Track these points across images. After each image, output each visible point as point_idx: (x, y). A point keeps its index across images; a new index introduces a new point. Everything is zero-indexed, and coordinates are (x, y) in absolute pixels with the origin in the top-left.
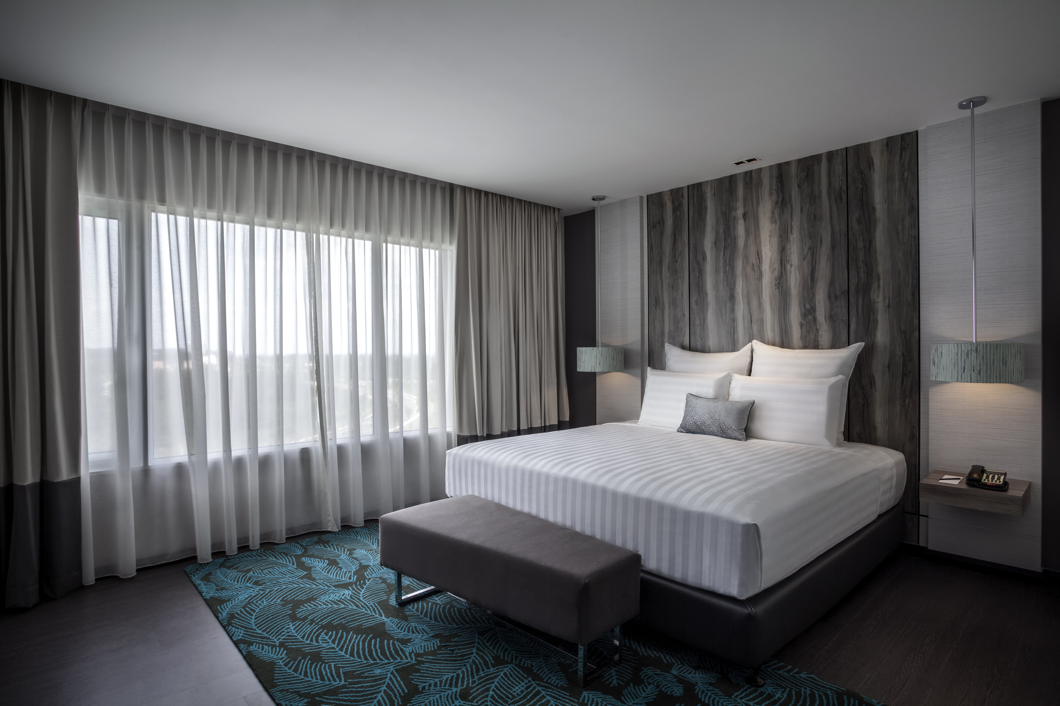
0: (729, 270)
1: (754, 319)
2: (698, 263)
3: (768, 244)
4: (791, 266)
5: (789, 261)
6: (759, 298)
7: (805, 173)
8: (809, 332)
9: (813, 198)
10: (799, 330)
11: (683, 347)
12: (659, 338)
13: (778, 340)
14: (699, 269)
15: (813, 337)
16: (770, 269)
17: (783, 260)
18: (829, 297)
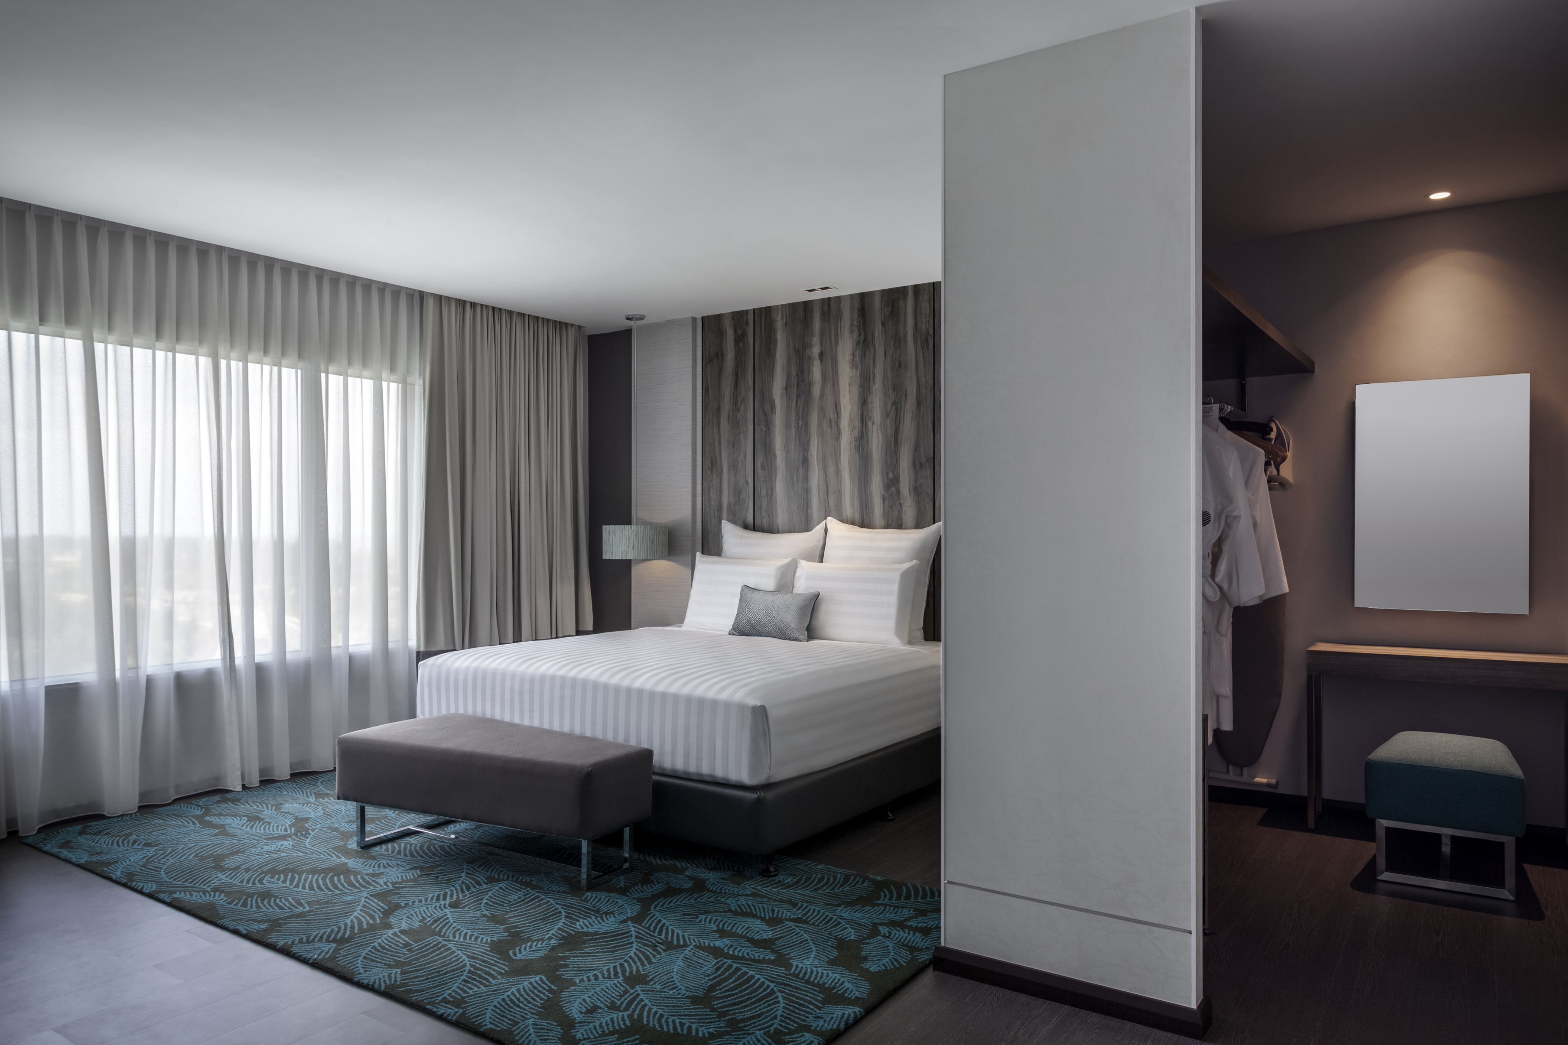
0: (802, 425)
1: (831, 490)
2: (766, 415)
3: (848, 394)
4: (873, 424)
5: (870, 417)
6: (837, 463)
7: (890, 309)
8: (891, 507)
9: (898, 341)
10: (882, 504)
11: (746, 527)
12: (716, 513)
13: (857, 517)
14: (766, 421)
15: (896, 513)
16: (849, 426)
17: (864, 417)
18: (914, 465)
